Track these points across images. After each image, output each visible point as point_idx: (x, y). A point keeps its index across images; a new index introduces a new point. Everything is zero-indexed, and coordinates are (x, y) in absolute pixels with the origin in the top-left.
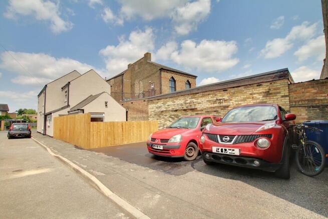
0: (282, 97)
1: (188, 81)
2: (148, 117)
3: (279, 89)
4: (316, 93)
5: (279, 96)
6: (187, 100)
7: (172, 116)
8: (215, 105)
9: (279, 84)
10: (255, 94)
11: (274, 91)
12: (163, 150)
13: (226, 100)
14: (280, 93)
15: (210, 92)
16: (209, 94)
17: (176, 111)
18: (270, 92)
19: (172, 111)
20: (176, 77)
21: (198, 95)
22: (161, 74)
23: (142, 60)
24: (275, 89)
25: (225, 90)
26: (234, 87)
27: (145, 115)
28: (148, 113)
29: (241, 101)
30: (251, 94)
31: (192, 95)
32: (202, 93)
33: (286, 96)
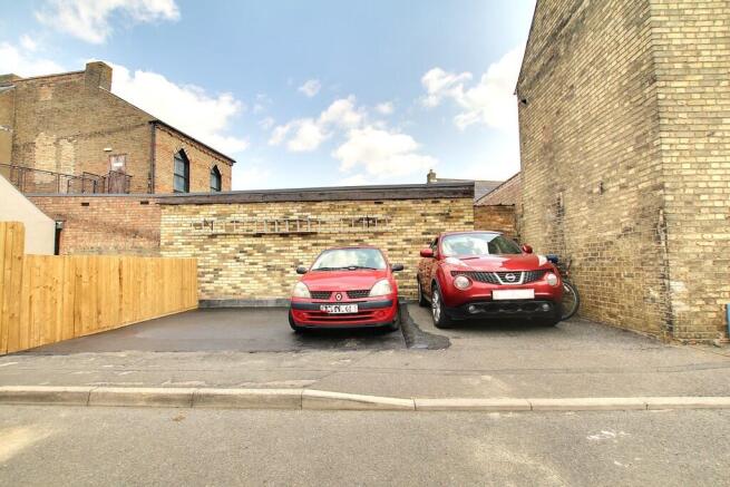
0: (467, 223)
1: (215, 168)
2: (158, 248)
3: (462, 211)
4: (502, 223)
5: (462, 221)
6: (292, 214)
7: (245, 249)
8: (359, 229)
9: (462, 203)
10: (428, 215)
11: (456, 214)
12: (359, 313)
13: (379, 221)
14: (462, 217)
15: (348, 203)
16: (344, 207)
17: (259, 235)
18: (451, 215)
19: (246, 236)
20: (192, 154)
21: (319, 204)
22: (154, 135)
23: (75, 79)
24: (457, 211)
25: (378, 202)
26: (394, 200)
27: (143, 243)
28: (157, 238)
29: (407, 224)
30: (423, 215)
31: (304, 204)
32: (328, 203)
33: (471, 223)
